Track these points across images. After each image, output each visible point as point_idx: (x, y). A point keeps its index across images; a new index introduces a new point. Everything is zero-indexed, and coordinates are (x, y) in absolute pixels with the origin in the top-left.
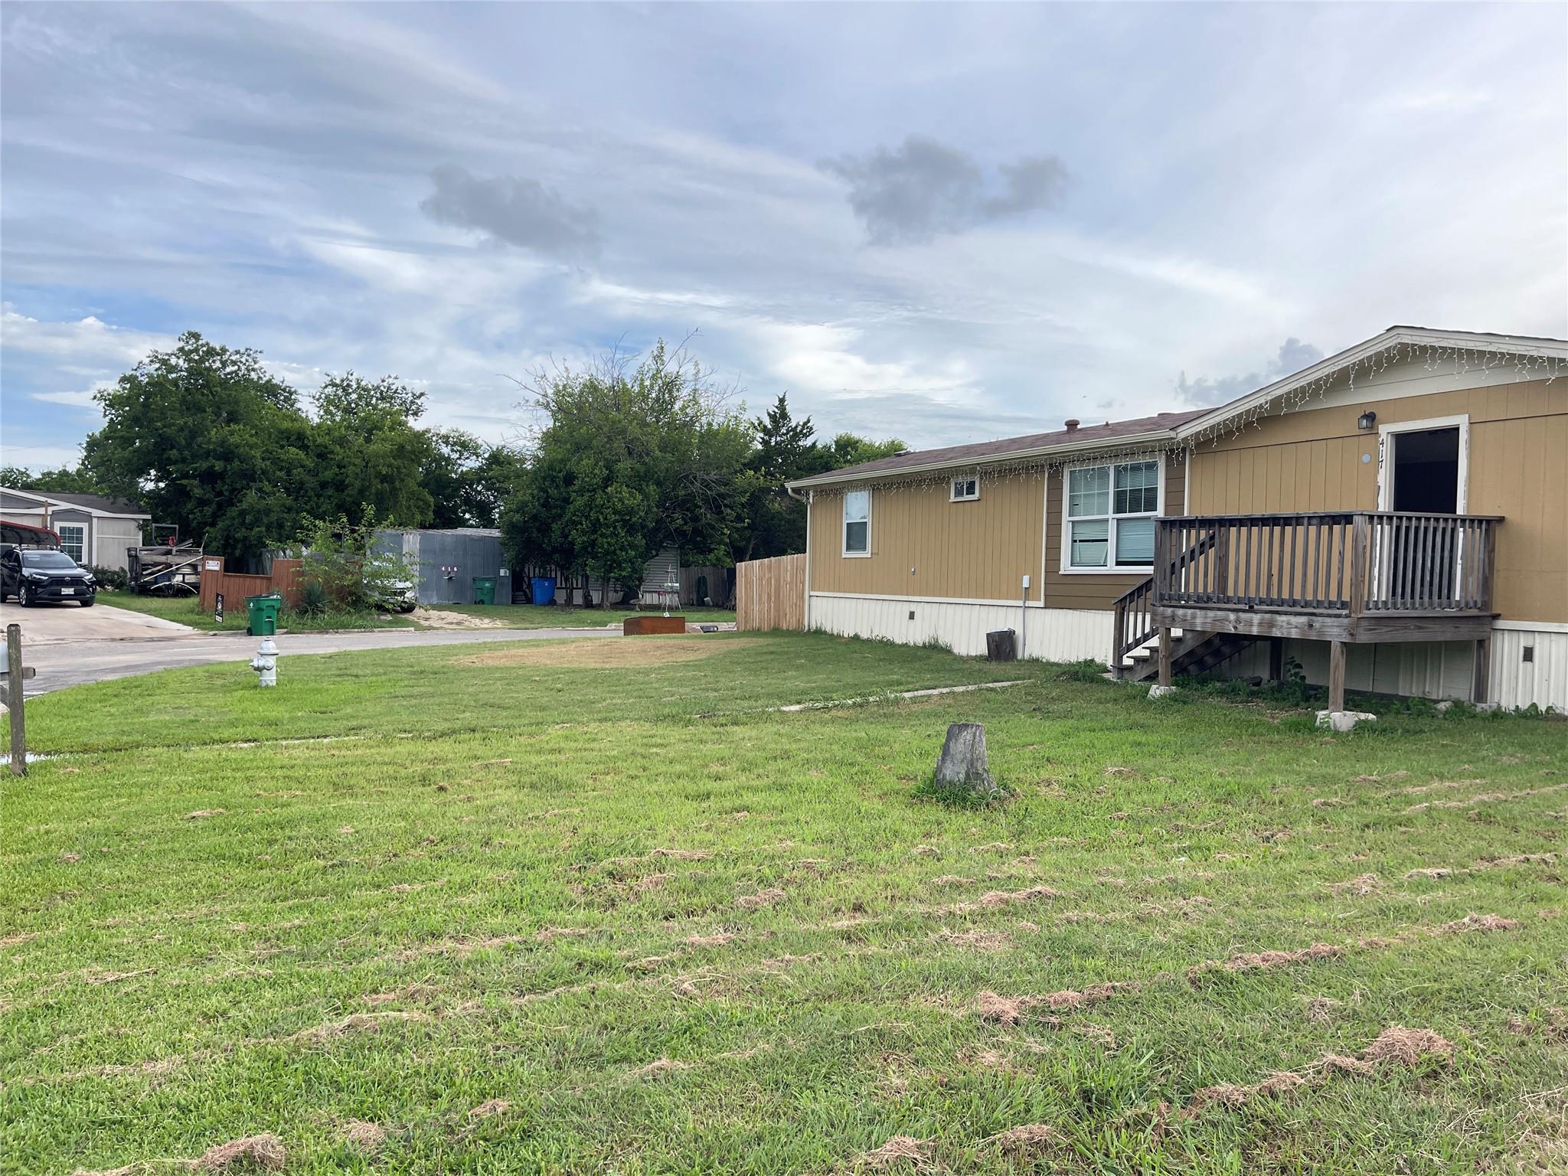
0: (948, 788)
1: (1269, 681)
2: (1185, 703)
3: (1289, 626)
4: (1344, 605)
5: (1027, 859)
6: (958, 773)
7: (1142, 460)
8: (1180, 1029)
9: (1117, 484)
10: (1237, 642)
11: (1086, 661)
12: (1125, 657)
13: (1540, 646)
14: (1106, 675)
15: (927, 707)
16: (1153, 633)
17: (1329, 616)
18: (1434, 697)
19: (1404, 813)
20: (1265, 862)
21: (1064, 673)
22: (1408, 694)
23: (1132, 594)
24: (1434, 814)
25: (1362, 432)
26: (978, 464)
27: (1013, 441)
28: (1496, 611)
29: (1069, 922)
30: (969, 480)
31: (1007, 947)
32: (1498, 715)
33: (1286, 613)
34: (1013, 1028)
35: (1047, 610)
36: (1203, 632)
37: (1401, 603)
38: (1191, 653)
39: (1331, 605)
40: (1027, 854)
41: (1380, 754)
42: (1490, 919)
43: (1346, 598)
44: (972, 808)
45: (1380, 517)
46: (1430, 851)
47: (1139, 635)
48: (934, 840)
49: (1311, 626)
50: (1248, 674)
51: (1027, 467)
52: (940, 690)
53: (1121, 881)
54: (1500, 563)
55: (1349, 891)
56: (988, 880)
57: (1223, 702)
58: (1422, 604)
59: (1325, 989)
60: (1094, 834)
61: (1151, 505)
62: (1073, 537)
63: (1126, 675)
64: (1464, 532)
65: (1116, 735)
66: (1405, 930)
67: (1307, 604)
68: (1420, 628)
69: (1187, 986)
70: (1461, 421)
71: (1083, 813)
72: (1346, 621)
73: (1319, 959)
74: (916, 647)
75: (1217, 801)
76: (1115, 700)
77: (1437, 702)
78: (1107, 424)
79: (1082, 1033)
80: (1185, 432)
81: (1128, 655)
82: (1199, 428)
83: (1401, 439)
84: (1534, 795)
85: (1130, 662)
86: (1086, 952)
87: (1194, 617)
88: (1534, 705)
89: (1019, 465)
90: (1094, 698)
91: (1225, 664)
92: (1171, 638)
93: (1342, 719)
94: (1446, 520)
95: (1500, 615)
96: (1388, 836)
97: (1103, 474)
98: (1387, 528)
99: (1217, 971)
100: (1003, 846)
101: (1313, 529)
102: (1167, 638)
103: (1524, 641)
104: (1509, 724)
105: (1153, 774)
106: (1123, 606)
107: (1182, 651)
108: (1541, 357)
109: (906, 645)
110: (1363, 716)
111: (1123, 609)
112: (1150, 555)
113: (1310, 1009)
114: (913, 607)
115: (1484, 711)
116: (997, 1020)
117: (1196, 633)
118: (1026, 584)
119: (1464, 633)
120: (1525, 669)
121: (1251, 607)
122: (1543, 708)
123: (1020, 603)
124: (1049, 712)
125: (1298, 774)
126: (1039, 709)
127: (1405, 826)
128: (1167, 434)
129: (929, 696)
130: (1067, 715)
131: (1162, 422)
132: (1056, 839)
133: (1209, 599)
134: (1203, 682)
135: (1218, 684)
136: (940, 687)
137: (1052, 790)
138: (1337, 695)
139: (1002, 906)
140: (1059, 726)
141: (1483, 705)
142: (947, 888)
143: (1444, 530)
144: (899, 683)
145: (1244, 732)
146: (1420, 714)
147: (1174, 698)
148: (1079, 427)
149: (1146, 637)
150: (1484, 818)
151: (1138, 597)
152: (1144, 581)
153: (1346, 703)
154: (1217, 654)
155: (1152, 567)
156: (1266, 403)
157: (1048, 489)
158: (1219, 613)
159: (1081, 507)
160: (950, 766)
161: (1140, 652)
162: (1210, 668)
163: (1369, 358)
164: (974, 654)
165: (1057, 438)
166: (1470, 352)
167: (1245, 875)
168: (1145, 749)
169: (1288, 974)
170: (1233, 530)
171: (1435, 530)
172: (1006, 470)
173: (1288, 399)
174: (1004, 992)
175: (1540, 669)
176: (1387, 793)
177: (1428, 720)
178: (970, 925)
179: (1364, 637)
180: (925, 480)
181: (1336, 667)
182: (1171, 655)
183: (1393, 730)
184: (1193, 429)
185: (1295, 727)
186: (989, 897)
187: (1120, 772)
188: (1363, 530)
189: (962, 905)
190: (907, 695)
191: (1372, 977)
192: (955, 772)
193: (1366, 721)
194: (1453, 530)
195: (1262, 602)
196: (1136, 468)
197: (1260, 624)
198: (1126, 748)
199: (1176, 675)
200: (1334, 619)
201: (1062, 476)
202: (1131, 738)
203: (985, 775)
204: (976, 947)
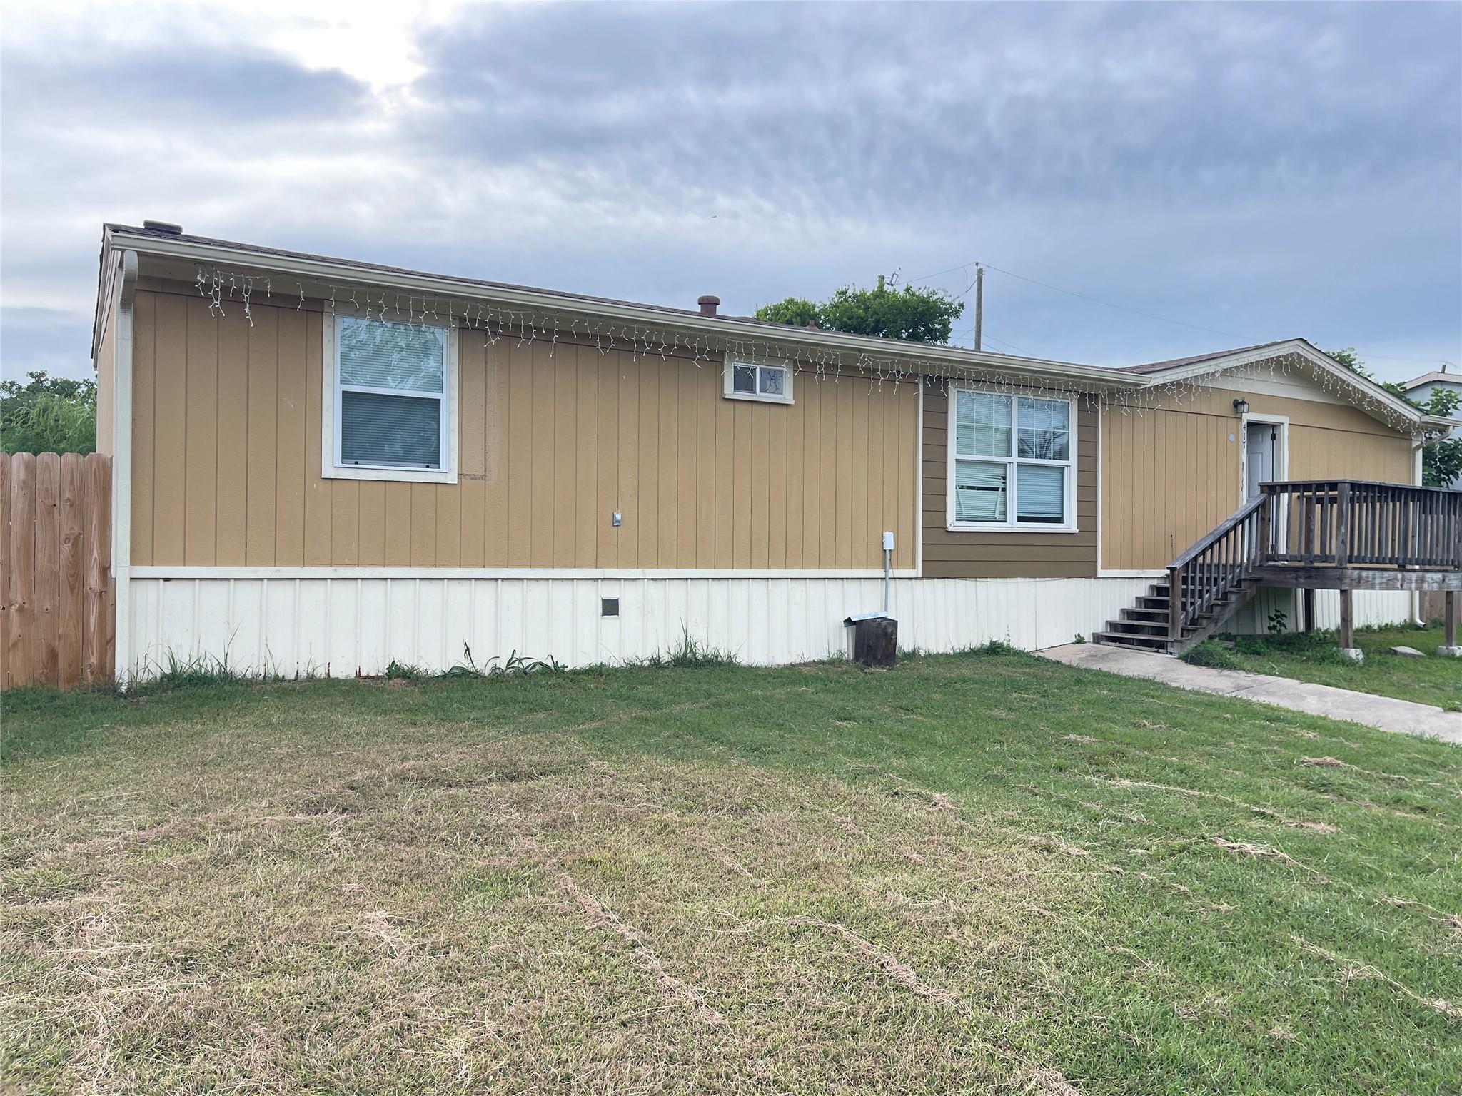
7: (1049, 398)
9: (1020, 421)
11: (988, 646)
30: (768, 367)
35: (929, 581)
62: (961, 483)
70: (1285, 421)
97: (1003, 404)
114: (610, 591)
118: (889, 545)
123: (880, 573)
159: (973, 443)
196: (1041, 405)
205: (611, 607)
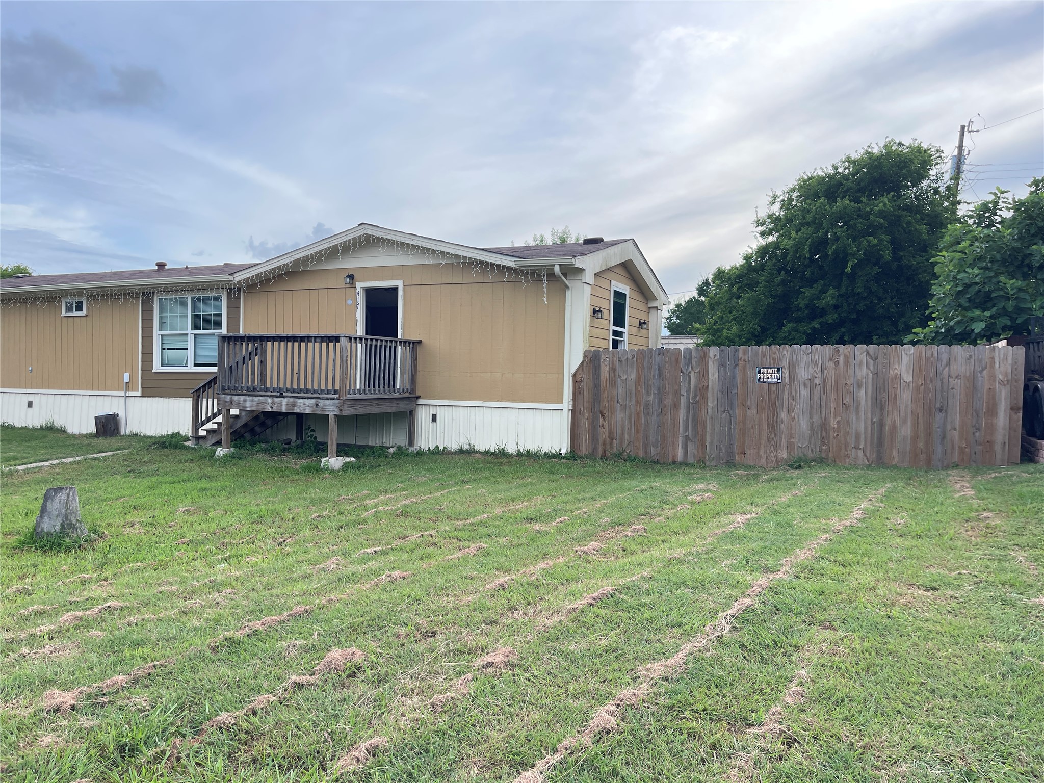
0: (45, 538)
1: (296, 441)
2: (240, 459)
3: (304, 406)
4: (336, 392)
5: (105, 583)
6: (54, 526)
7: (210, 294)
8: (199, 683)
9: (194, 310)
10: (275, 416)
11: (173, 434)
12: (200, 430)
13: (440, 412)
14: (186, 443)
15: (39, 476)
16: (219, 412)
17: (328, 399)
18: (388, 445)
19: (362, 517)
20: (277, 560)
21: (155, 443)
22: (374, 445)
23: (204, 386)
24: (379, 515)
25: (347, 286)
26: (85, 289)
27: (115, 273)
28: (418, 394)
29: (129, 625)
30: (77, 300)
31: (76, 653)
32: (419, 453)
33: (302, 398)
34: (70, 713)
35: (144, 398)
36: (252, 411)
37: (368, 390)
38: (245, 425)
39: (329, 392)
40: (106, 579)
41: (355, 482)
42: (396, 574)
43: (337, 388)
44: (66, 551)
45: (355, 339)
46: (373, 538)
47: (210, 414)
48: (28, 580)
49: (317, 405)
50: (284, 437)
51: (125, 294)
52: (51, 462)
53: (175, 588)
54: (419, 367)
55: (324, 570)
56: (68, 604)
57: (266, 457)
58: (379, 391)
59: (298, 635)
60: (160, 558)
61: (218, 325)
62: (162, 346)
63: (201, 442)
64: (401, 348)
65: (189, 484)
66: (351, 588)
67: (315, 392)
68: (378, 405)
69: (209, 653)
70: (399, 283)
71: (156, 543)
72: (337, 402)
73: (297, 617)
74: (34, 429)
75: (252, 523)
76: (192, 460)
77: (389, 448)
78: (187, 268)
79: (125, 705)
80: (239, 277)
81: (202, 428)
82: (248, 275)
83: (369, 292)
84: (431, 498)
85: (204, 433)
86: (137, 644)
87: (245, 401)
88: (437, 447)
89: (118, 292)
90: (176, 460)
91: (269, 431)
92: (231, 416)
93: (335, 462)
94: (391, 341)
95: (420, 396)
96: (352, 531)
97: (183, 302)
98: (359, 345)
99: (230, 639)
100: (87, 576)
101: (317, 344)
102: (228, 416)
103: (432, 411)
104: (424, 458)
105: (212, 510)
106: (198, 394)
107: (239, 424)
108: (438, 251)
109: (25, 428)
110: (347, 459)
111: (198, 397)
112: (215, 360)
113: (287, 650)
114: (31, 398)
115: (413, 451)
116: (57, 710)
117: (248, 412)
118: (126, 379)
119: (402, 407)
120: (433, 426)
121: (281, 394)
122: (441, 448)
123: (123, 393)
124: (140, 472)
125: (305, 499)
126: (133, 471)
127: (362, 524)
128: (227, 277)
129: (41, 467)
130: (155, 473)
131: (226, 269)
132: (131, 565)
133: (255, 390)
134: (253, 444)
135: (263, 445)
136: (52, 459)
137: (134, 529)
138: (332, 448)
139: (77, 622)
140: (146, 482)
141: (412, 448)
142: (32, 616)
143: (390, 347)
144: (15, 459)
145: (276, 475)
146: (380, 456)
147: (233, 456)
148: (166, 267)
149: (214, 416)
150: (405, 514)
151: (209, 388)
152: (212, 377)
153: (338, 451)
154: (263, 424)
155: (216, 368)
156: (291, 262)
157: (142, 311)
158: (261, 398)
159: (168, 325)
160: (47, 521)
161: (210, 426)
162: (259, 434)
163: (349, 241)
164: (85, 433)
165: (149, 274)
166: (402, 243)
167: (263, 570)
168: (208, 493)
169: (277, 630)
170: (269, 344)
171: (386, 347)
172: (107, 294)
173: (304, 261)
174: (66, 687)
175: (440, 427)
176: (355, 505)
177: (383, 459)
178: (47, 641)
179: (347, 412)
180: (39, 298)
181: (332, 431)
182: (231, 427)
183: (364, 467)
184: (243, 276)
185: (308, 470)
186: (66, 618)
187: (188, 510)
188: (345, 345)
189: (42, 627)
190: (20, 468)
191: (326, 622)
192: (51, 525)
193: (349, 463)
194: (395, 347)
195: (288, 391)
196: (206, 299)
197: (287, 405)
198: (195, 494)
199: (235, 440)
200: (330, 401)
201: (153, 302)
202: (199, 486)
203: (78, 524)
204: (50, 657)
205: (30, 405)
